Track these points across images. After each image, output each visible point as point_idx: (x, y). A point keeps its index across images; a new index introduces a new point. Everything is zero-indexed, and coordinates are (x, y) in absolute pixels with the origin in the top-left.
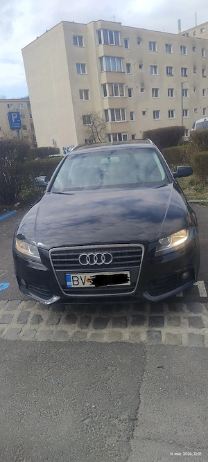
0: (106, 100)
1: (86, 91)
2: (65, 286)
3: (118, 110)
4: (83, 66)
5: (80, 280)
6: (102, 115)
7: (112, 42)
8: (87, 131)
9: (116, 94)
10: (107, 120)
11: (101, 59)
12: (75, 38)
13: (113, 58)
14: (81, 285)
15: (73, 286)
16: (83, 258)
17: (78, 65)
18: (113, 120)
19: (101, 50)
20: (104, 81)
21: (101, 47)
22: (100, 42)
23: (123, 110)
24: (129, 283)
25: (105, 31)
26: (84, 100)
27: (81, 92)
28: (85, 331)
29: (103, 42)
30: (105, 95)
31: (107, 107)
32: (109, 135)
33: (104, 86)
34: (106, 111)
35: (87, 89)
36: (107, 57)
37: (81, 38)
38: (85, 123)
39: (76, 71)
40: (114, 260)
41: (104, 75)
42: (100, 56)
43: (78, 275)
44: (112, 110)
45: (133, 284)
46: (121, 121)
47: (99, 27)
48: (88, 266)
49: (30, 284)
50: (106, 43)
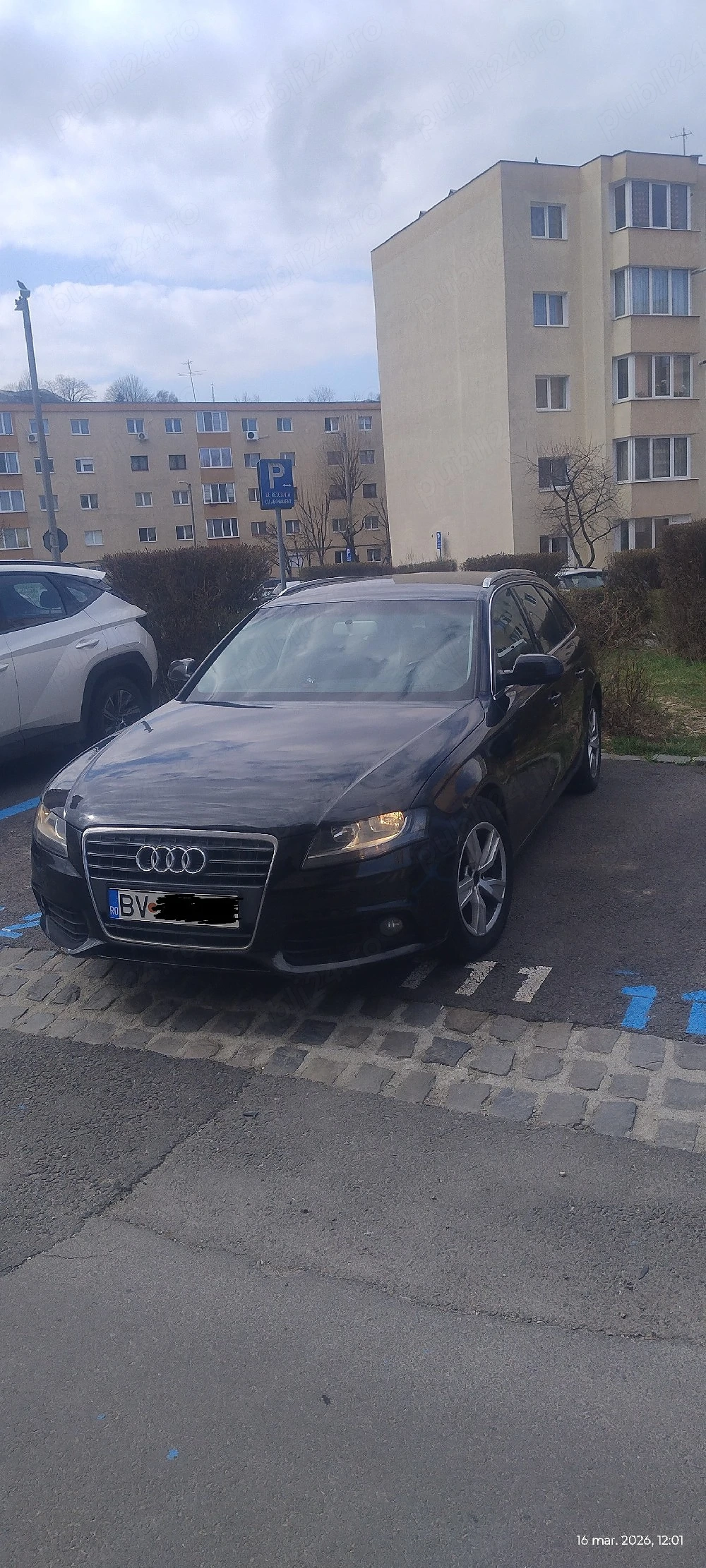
0: (624, 410)
1: (560, 382)
2: (106, 916)
3: (663, 443)
4: (558, 299)
5: (135, 906)
6: (603, 458)
7: (660, 220)
8: (550, 511)
9: (663, 390)
10: (621, 474)
11: (618, 275)
12: (536, 212)
13: (661, 272)
14: (136, 917)
15: (121, 917)
16: (146, 856)
17: (539, 297)
18: (642, 473)
19: (622, 249)
20: (623, 346)
21: (623, 237)
22: (620, 221)
23: (681, 441)
24: (236, 925)
25: (640, 186)
26: (549, 409)
27: (541, 383)
28: (151, 1030)
29: (629, 223)
30: (623, 392)
31: (623, 431)
32: (624, 524)
33: (621, 363)
34: (620, 446)
35: (562, 373)
36: (640, 270)
37: (557, 211)
38: (543, 484)
39: (530, 318)
40: (210, 867)
41: (624, 326)
42: (617, 266)
43: (132, 894)
44: (642, 443)
45: (246, 928)
46: (672, 477)
47: (620, 173)
48: (153, 875)
49: (52, 906)
50: (639, 224)
